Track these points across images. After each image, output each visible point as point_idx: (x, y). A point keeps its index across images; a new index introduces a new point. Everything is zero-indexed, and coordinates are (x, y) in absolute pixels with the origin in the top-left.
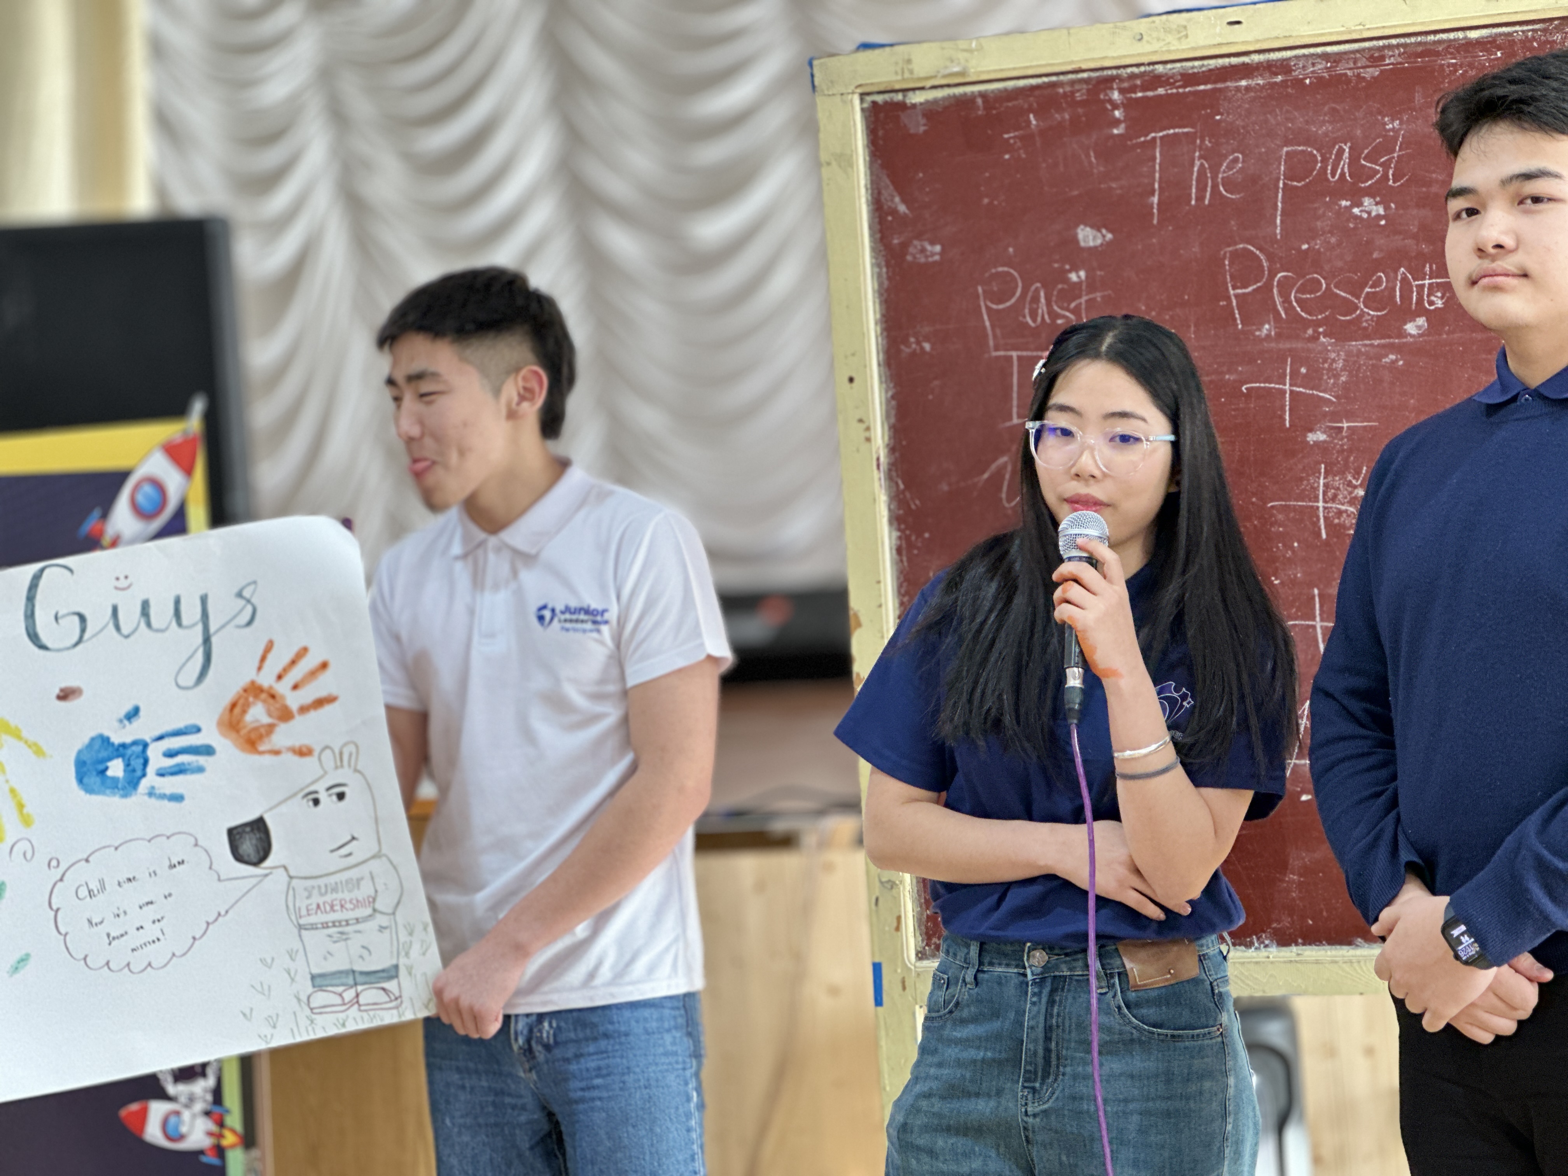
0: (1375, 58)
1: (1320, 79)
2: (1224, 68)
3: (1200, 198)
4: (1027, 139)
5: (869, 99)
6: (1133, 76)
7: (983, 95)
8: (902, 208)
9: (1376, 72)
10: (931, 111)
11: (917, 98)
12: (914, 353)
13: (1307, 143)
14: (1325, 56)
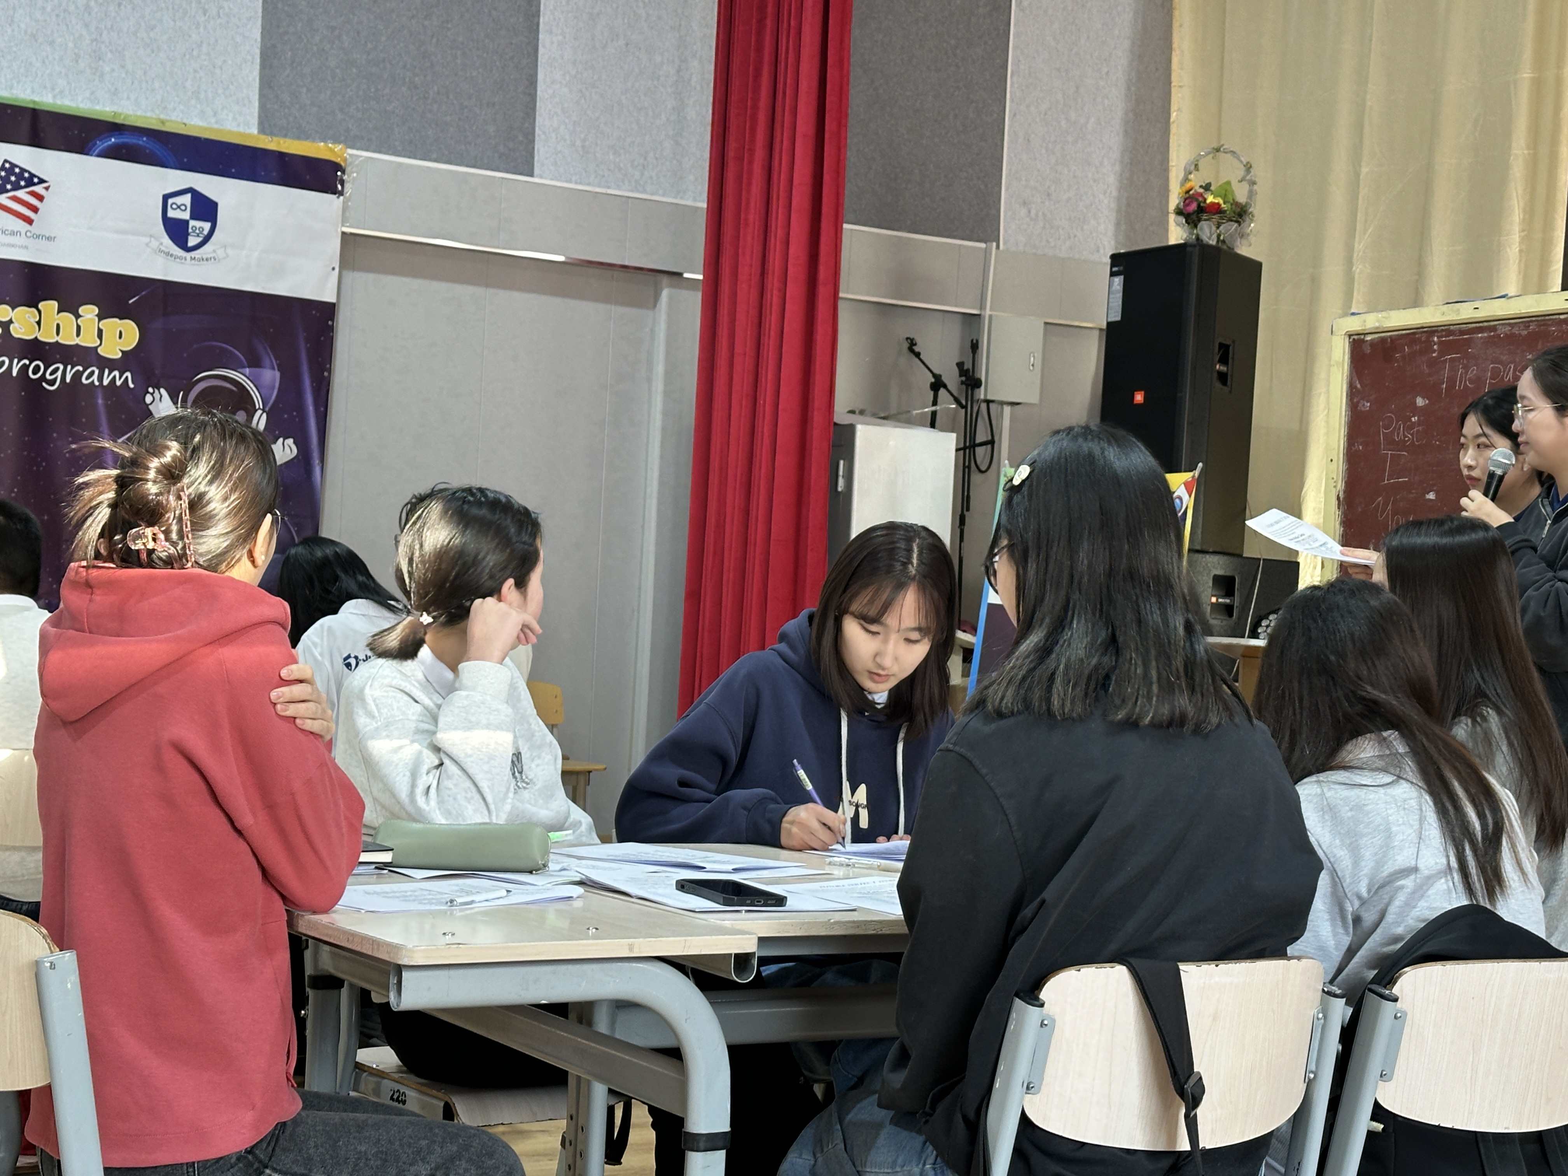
0: (1527, 325)
1: (1506, 334)
2: (1473, 328)
3: (1460, 387)
4: (1403, 357)
5: (1352, 337)
6: (1442, 330)
7: (1390, 337)
8: (1359, 386)
9: (1526, 332)
10: (1372, 344)
11: (1369, 338)
12: (1356, 450)
13: (1498, 363)
14: (1510, 324)
